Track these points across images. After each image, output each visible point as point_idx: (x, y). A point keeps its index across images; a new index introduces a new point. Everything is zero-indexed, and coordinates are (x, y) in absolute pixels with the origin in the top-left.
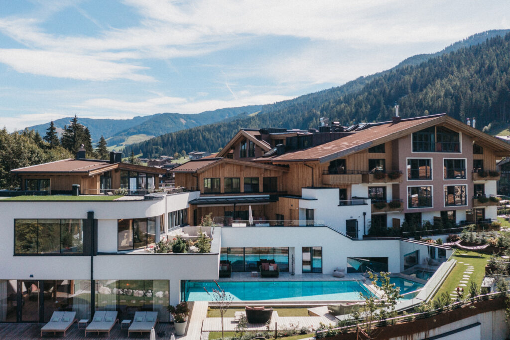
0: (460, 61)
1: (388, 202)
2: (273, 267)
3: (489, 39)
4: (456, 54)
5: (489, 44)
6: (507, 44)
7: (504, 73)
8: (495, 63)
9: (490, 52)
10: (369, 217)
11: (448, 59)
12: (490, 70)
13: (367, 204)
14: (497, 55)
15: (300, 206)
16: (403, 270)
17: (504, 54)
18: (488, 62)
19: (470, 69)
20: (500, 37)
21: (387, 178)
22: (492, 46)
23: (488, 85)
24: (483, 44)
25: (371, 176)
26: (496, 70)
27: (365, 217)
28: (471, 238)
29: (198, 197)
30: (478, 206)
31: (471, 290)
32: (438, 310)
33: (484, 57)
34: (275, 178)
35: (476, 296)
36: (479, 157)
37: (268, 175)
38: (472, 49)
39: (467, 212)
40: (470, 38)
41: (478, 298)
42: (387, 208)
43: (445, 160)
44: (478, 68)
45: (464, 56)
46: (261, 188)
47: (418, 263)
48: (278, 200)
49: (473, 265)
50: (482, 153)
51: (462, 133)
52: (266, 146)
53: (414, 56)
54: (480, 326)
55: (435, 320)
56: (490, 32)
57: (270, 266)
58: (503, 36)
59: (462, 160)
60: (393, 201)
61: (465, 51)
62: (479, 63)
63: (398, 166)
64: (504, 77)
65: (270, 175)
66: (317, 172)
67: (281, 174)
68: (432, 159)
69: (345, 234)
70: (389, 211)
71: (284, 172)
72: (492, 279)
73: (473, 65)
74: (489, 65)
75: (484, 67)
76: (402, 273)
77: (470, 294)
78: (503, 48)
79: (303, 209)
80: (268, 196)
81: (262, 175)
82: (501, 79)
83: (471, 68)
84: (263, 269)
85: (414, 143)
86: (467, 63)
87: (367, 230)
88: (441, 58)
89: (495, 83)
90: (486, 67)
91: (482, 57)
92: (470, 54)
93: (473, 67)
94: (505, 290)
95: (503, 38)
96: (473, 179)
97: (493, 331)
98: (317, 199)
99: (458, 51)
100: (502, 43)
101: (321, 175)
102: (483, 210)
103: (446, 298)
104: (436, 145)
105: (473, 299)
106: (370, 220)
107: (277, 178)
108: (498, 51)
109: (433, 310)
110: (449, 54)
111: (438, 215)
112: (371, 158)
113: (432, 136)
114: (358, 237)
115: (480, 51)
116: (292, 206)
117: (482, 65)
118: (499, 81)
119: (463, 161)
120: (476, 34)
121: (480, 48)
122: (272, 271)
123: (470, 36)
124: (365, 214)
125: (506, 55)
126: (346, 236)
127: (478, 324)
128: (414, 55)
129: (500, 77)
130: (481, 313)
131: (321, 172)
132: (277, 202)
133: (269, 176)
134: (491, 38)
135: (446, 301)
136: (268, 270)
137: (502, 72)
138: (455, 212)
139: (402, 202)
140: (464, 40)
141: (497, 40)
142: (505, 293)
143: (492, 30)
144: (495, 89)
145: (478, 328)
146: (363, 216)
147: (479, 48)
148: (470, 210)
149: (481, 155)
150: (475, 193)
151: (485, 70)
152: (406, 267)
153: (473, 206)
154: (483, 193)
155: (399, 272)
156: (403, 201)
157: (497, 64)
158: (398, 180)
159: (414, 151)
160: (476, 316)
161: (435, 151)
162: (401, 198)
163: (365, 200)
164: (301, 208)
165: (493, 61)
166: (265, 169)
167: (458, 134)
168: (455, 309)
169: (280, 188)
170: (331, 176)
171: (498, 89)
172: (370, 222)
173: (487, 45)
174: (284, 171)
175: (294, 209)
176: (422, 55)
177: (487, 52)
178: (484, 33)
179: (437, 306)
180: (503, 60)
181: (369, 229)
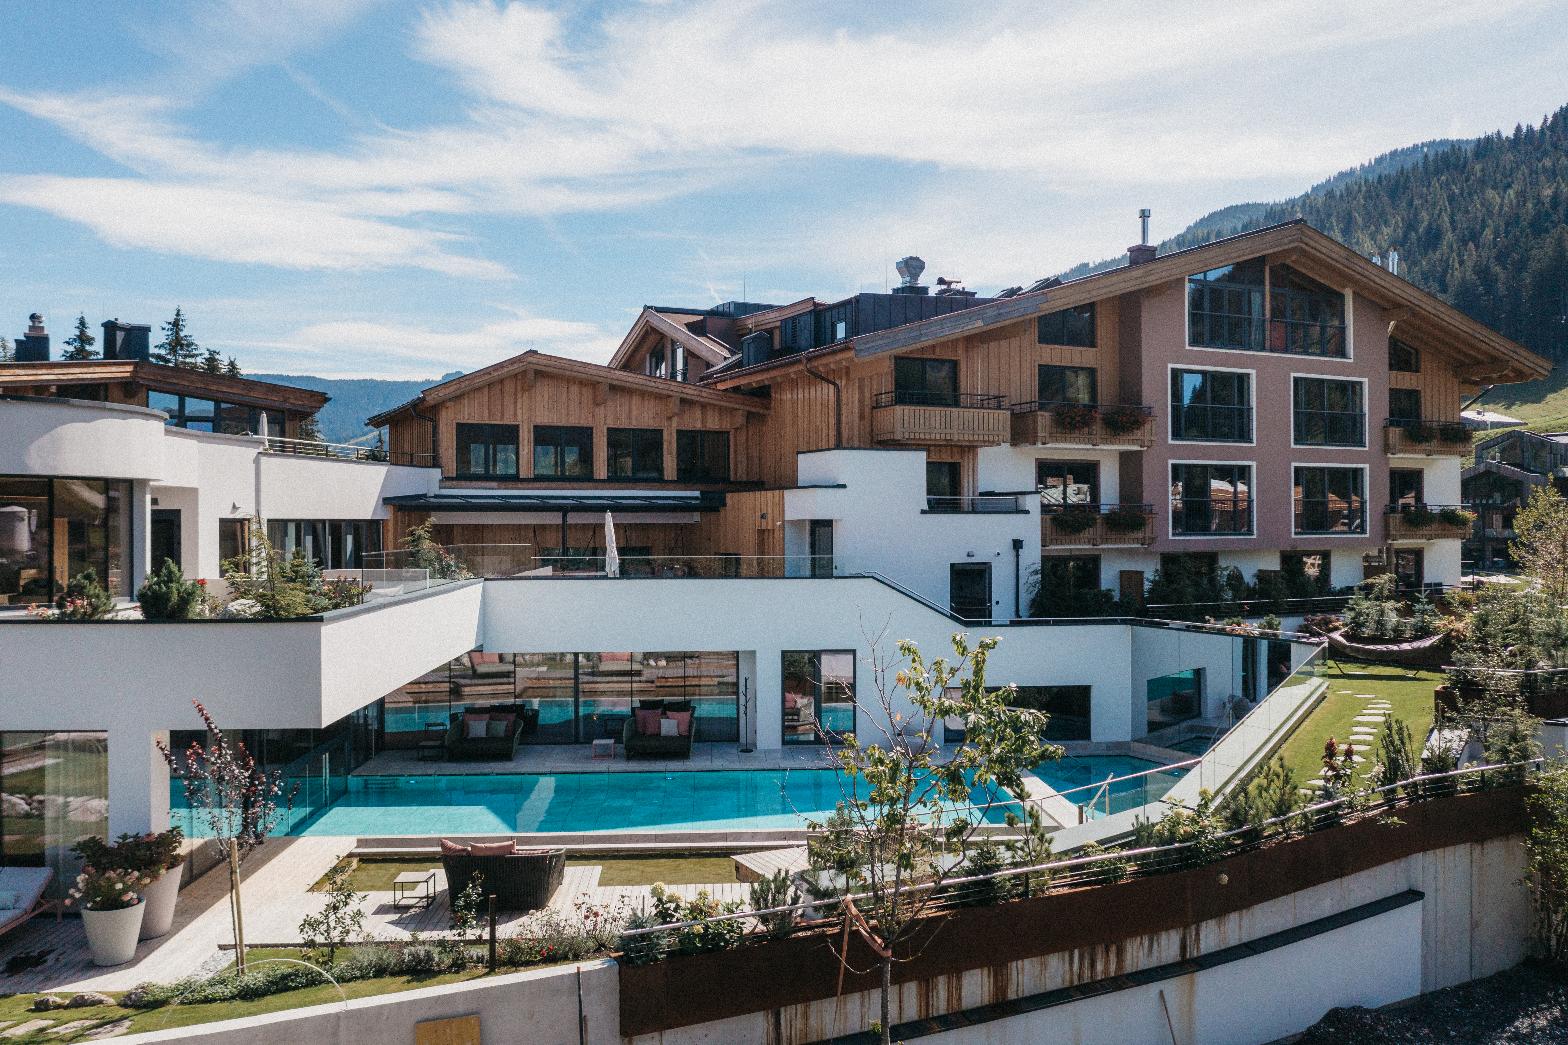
0: (1350, 214)
1: (1104, 510)
2: (674, 722)
3: (1431, 157)
4: (1341, 196)
5: (1431, 169)
6: (1478, 167)
7: (1471, 245)
8: (1446, 220)
9: (1431, 189)
10: (1032, 555)
11: (1318, 211)
12: (1433, 238)
13: (1027, 512)
14: (1451, 199)
15: (788, 517)
16: (1144, 731)
17: (1470, 195)
18: (1427, 217)
19: (1379, 237)
20: (1459, 149)
21: (1098, 428)
22: (1437, 172)
23: (1425, 277)
24: (1415, 167)
25: (1044, 419)
26: (1449, 236)
27: (1018, 556)
28: (1380, 624)
29: (435, 490)
30: (1404, 537)
31: (1382, 752)
32: (1238, 836)
33: (1416, 202)
34: (722, 436)
35: (1405, 777)
36: (1406, 381)
37: (695, 421)
38: (1384, 183)
39: (1366, 558)
40: (1380, 160)
41: (1415, 784)
42: (1099, 529)
43: (1296, 380)
44: (1400, 232)
45: (1362, 202)
46: (670, 466)
47: (1199, 714)
48: (724, 505)
49: (1390, 697)
50: (1417, 371)
51: (1354, 293)
52: (716, 348)
53: (1226, 209)
54: (1418, 905)
55: (1225, 878)
56: (1432, 144)
57: (663, 721)
58: (1470, 149)
59: (1354, 384)
60: (1122, 508)
61: (1364, 189)
62: (1403, 219)
63: (1140, 392)
64: (1471, 255)
65: (704, 421)
66: (852, 399)
67: (740, 419)
68: (1253, 372)
69: (948, 611)
70: (1105, 541)
71: (750, 415)
72: (1465, 733)
73: (1386, 223)
74: (1430, 225)
75: (1416, 231)
76: (1139, 741)
77: (1378, 769)
78: (1467, 180)
79: (798, 524)
80: (697, 494)
81: (675, 423)
82: (1462, 263)
83: (1382, 234)
84: (640, 730)
85: (1192, 316)
86: (1368, 217)
87: (1025, 599)
88: (1298, 209)
89: (1445, 273)
90: (1421, 230)
91: (1410, 204)
92: (1378, 196)
93: (1385, 230)
94: (1525, 755)
95: (1469, 154)
96: (1387, 448)
97: (1474, 925)
98: (844, 486)
99: (1347, 188)
100: (1464, 166)
101: (867, 409)
102: (1419, 554)
103: (1278, 783)
104: (1268, 326)
105: (1393, 791)
106: (1038, 566)
107: (728, 433)
108: (1454, 187)
109: (1220, 833)
110: (1321, 199)
111: (1273, 564)
112: (1046, 360)
113: (1256, 298)
114: (990, 617)
115: (1406, 188)
116: (763, 516)
117: (1411, 225)
118: (1457, 265)
119: (1355, 387)
120: (1396, 151)
121: (1407, 179)
122: (668, 738)
123: (1378, 155)
124: (1017, 545)
125: (1476, 197)
126: (952, 617)
127: (1412, 895)
128: (1228, 205)
129: (1459, 255)
130: (1425, 849)
131: (867, 402)
132: (722, 513)
133: (699, 426)
134: (1437, 154)
135: (1276, 798)
136: (658, 735)
137: (1465, 244)
138: (1326, 556)
139: (1151, 512)
140: (1362, 166)
141: (1453, 160)
142: (1521, 768)
143: (1438, 140)
144: (1444, 289)
145: (1412, 913)
146: (1013, 553)
147: (1402, 180)
148: (1375, 553)
149: (1414, 375)
150: (1393, 499)
151: (1419, 239)
152: (1153, 726)
153: (1387, 535)
154: (1419, 498)
155: (1128, 738)
156: (1155, 509)
157: (1453, 222)
158: (1137, 434)
159: (1194, 341)
160: (1402, 864)
161: (1263, 349)
162: (1147, 498)
163: (1021, 498)
164: (793, 522)
165: (1439, 215)
166: (683, 401)
167: (1342, 297)
168: (1317, 829)
169: (738, 469)
170: (898, 408)
171: (1452, 290)
172: (1036, 572)
173: (1426, 168)
174: (753, 409)
175: (770, 527)
176: (1248, 205)
177: (1425, 190)
178: (1416, 147)
179: (1236, 819)
180: (1468, 212)
181: (1032, 596)
